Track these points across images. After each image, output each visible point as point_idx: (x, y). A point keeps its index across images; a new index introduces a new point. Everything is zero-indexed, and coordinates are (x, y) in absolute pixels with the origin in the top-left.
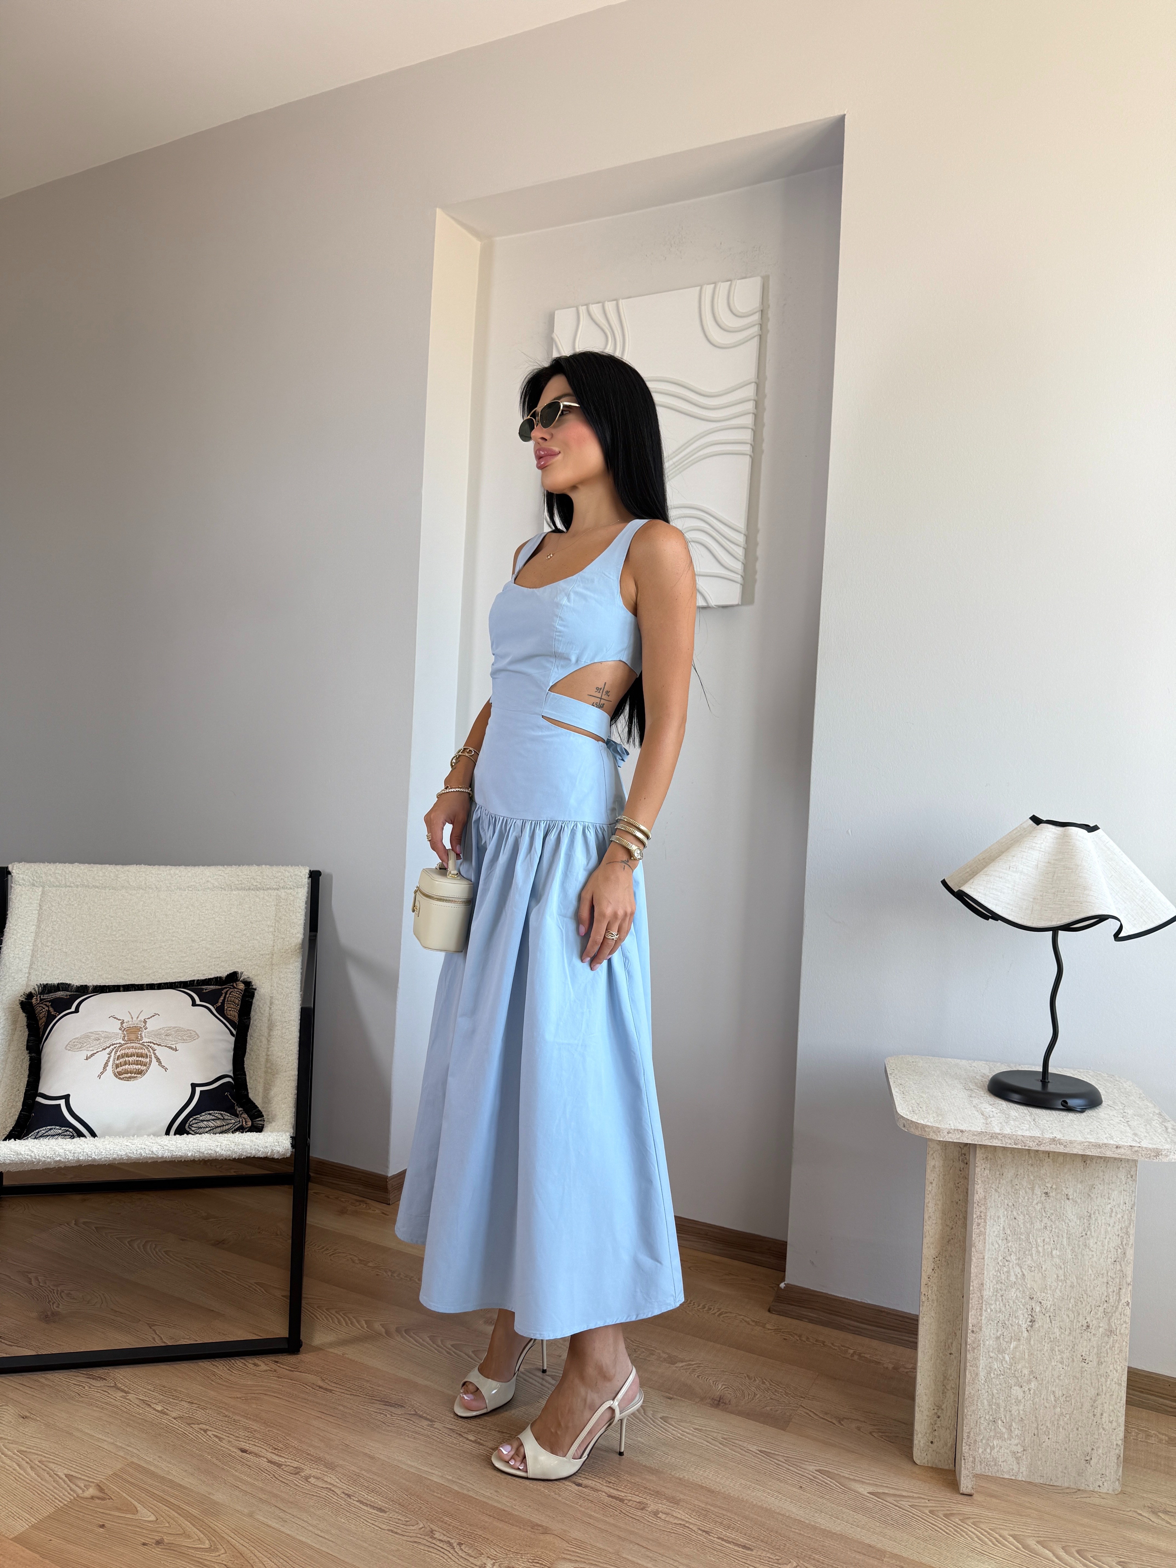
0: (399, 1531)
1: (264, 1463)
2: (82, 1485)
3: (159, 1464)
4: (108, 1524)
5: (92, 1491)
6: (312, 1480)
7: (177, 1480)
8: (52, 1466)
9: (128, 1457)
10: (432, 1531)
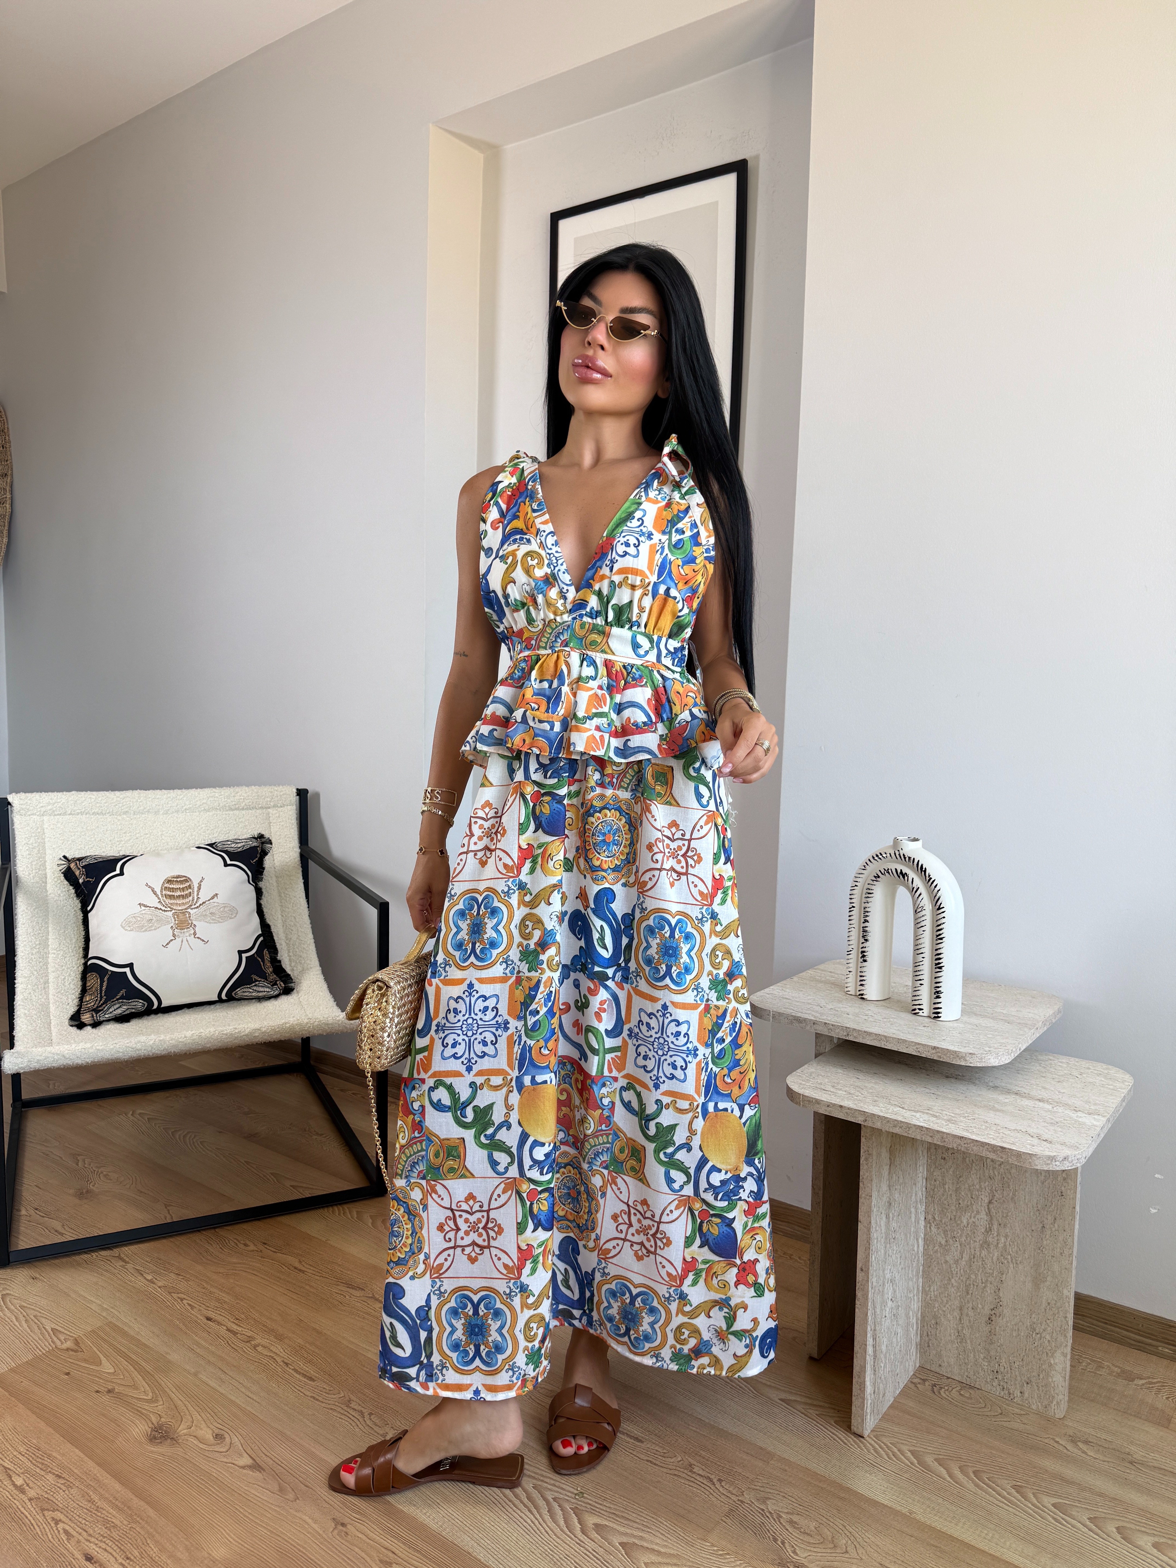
0: (320, 1399)
1: (223, 1331)
2: (62, 1338)
3: (131, 1324)
4: (74, 1373)
5: (69, 1344)
6: (260, 1349)
7: (143, 1340)
8: (43, 1320)
9: (109, 1318)
10: (350, 1401)
